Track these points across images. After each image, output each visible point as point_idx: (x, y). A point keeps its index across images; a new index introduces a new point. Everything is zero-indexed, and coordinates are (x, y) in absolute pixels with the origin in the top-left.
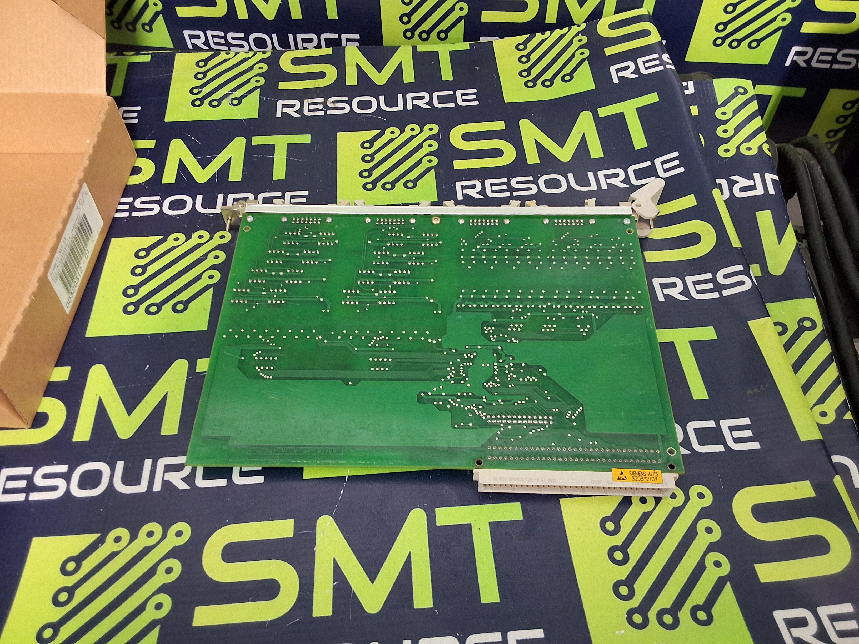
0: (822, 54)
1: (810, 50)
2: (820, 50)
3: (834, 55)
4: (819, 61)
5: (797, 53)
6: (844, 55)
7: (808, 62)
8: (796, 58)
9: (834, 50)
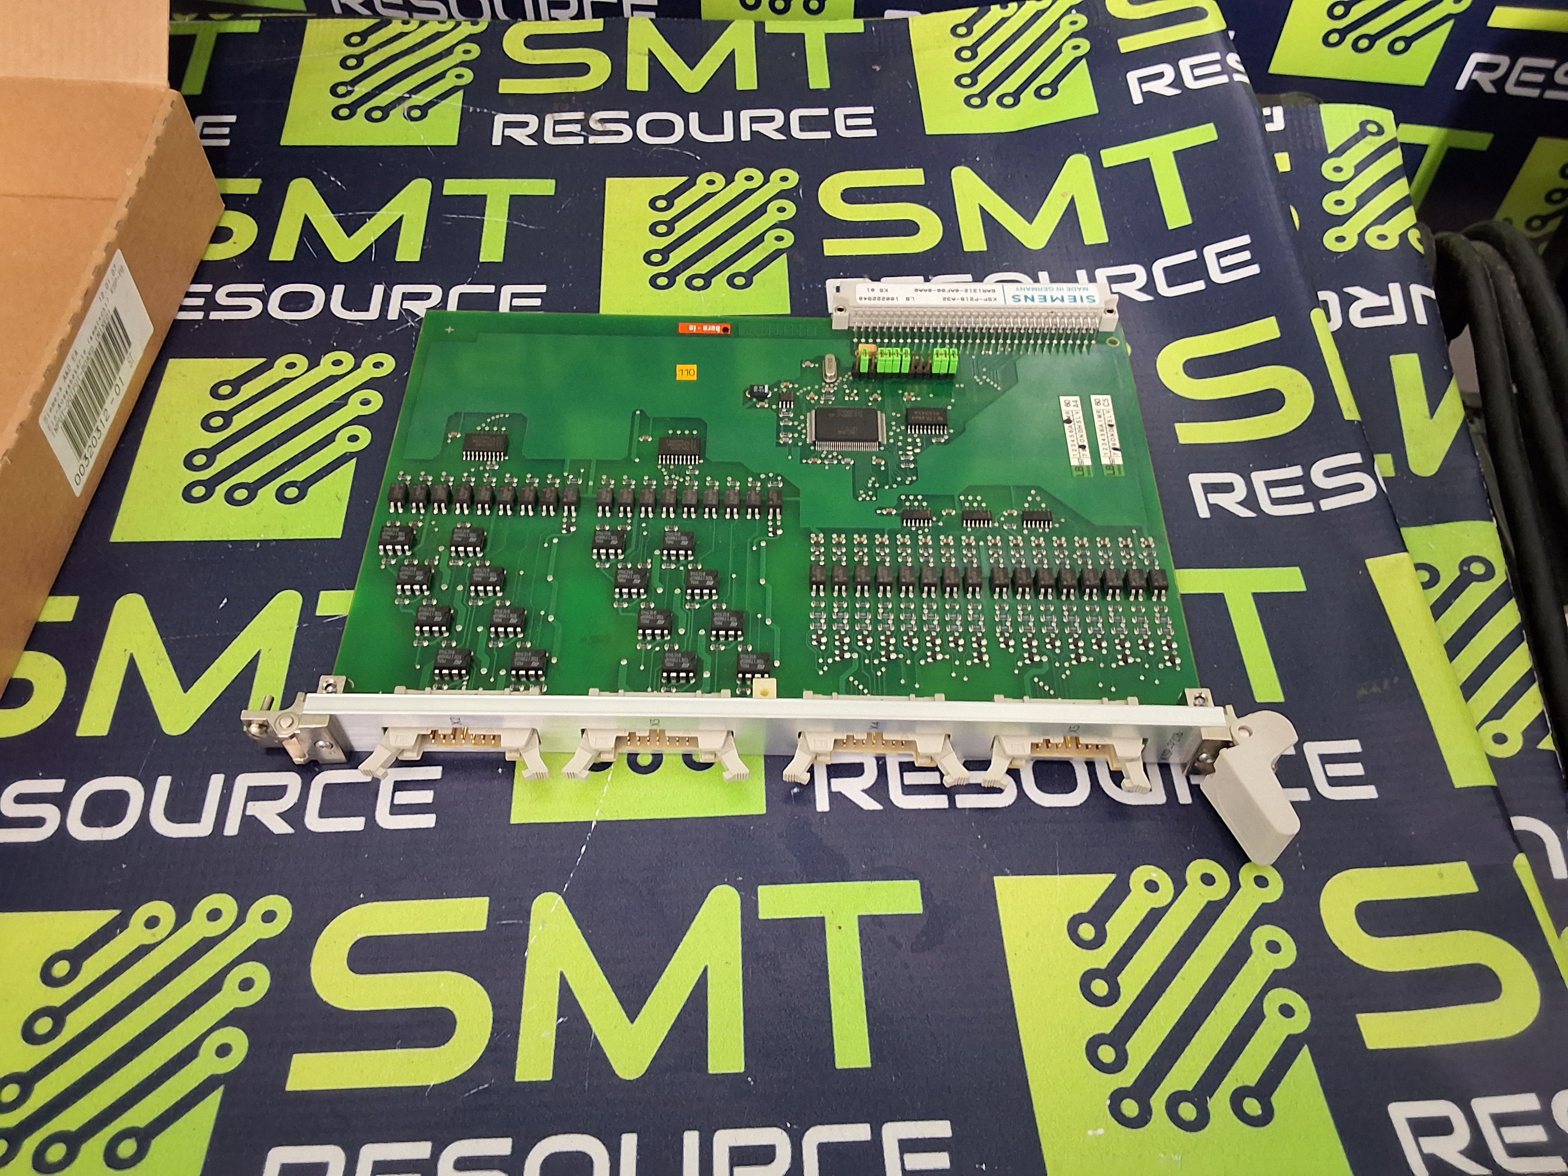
0: (1527, 69)
1: (1504, 61)
2: (1523, 61)
3: (1550, 73)
4: (1519, 83)
5: (1481, 67)
7: (1500, 83)
8: (1476, 75)
9: (1550, 63)
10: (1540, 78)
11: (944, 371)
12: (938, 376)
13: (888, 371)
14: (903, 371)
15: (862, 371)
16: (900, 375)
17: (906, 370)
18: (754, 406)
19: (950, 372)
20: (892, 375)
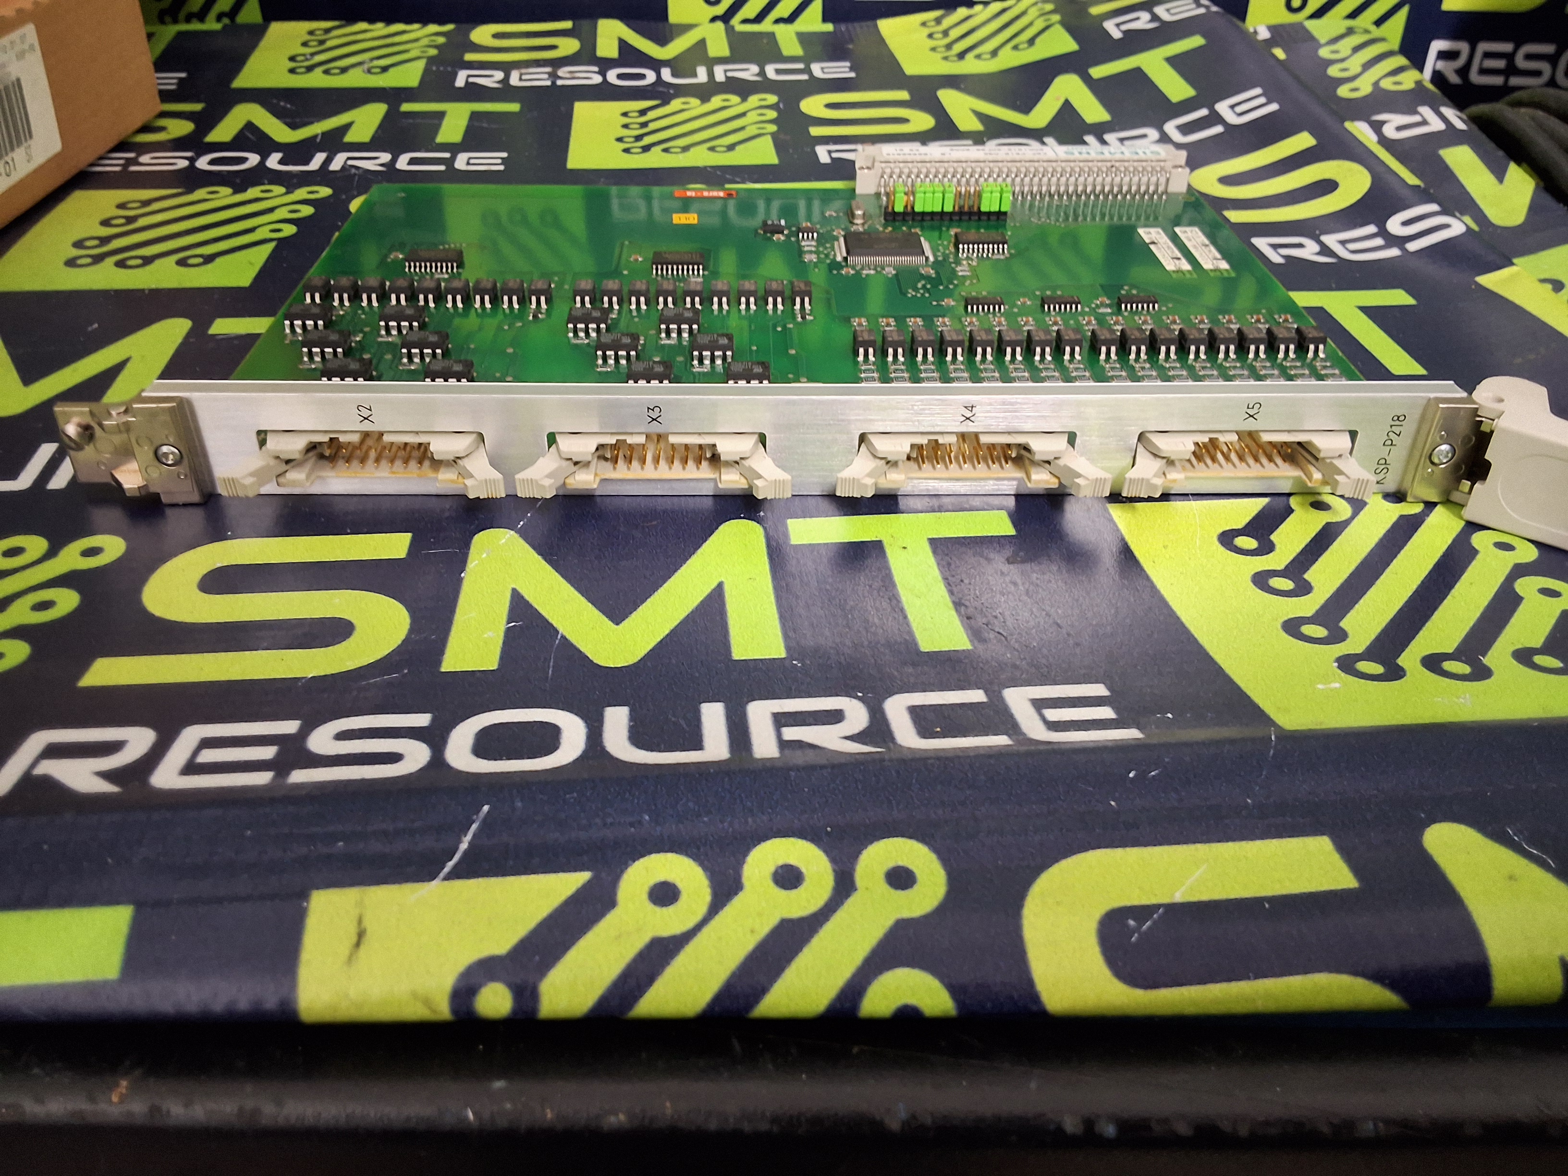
0: (1487, 55)
1: (1464, 47)
2: (1483, 47)
3: (1509, 57)
4: (1483, 71)
5: (1443, 55)
6: (1529, 57)
7: (1463, 72)
8: (1440, 65)
9: (1507, 47)
10: (1501, 64)
11: (995, 208)
12: (989, 214)
13: (928, 209)
14: (945, 210)
15: (897, 209)
16: (942, 214)
17: (948, 208)
18: (770, 239)
19: (1003, 209)
20: (932, 214)
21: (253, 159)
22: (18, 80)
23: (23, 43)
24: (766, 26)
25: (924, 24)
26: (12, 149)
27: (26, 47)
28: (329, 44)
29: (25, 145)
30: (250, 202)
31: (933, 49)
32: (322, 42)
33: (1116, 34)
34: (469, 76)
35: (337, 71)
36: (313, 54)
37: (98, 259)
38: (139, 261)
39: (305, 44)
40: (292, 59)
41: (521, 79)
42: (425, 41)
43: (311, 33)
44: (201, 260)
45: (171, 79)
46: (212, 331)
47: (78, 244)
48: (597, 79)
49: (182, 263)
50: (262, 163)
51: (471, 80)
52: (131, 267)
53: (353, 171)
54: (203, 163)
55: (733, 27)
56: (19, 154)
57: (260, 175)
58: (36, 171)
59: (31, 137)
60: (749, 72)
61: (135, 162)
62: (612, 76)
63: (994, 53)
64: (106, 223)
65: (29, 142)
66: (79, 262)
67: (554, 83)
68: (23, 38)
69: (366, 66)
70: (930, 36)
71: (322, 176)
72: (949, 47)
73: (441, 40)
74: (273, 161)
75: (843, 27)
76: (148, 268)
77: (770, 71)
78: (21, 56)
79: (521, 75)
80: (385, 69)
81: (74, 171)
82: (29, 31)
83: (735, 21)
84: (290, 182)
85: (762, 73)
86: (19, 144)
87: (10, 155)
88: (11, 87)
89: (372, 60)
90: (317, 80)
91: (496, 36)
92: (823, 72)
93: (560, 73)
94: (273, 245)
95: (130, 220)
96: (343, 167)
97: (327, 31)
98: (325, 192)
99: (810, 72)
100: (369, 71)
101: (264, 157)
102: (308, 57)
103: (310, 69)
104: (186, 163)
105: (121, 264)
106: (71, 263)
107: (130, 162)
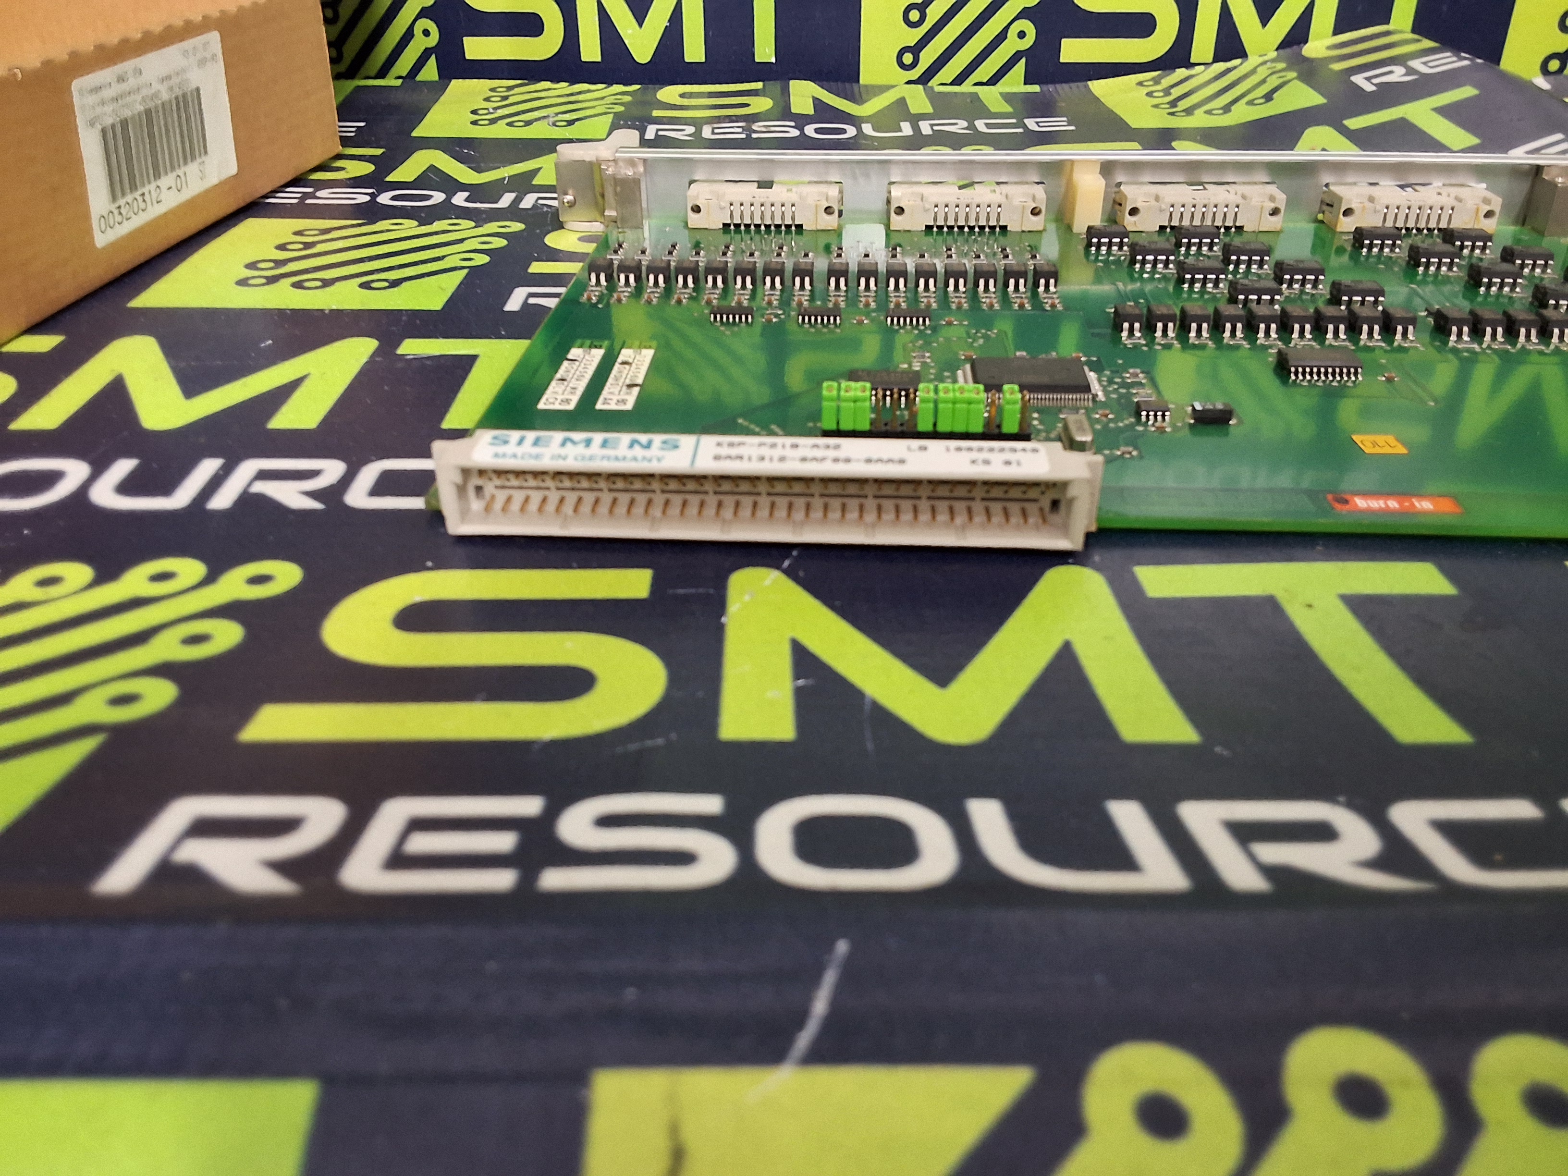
21: (438, 197)
22: (198, 90)
23: (205, 50)
24: (967, 87)
25: (1140, 84)
26: (186, 163)
27: (209, 56)
28: (511, 100)
29: (199, 160)
30: (436, 233)
31: (1156, 106)
32: (505, 98)
33: (1369, 87)
34: (658, 130)
35: (522, 124)
36: (495, 109)
37: (272, 280)
38: (319, 284)
39: (487, 99)
40: (474, 112)
41: (713, 133)
42: (612, 99)
43: (493, 90)
44: (386, 284)
45: (351, 127)
46: (400, 351)
47: (252, 266)
48: (795, 133)
49: (366, 286)
50: (448, 200)
51: (660, 133)
52: (309, 288)
53: (545, 209)
54: (385, 199)
55: (932, 88)
56: (192, 169)
57: (445, 211)
58: (207, 192)
59: (206, 153)
60: (959, 126)
61: (312, 196)
62: (810, 130)
63: (1227, 109)
64: (282, 247)
65: (204, 158)
66: (252, 282)
67: (749, 136)
68: (206, 45)
69: (551, 120)
70: (1150, 94)
71: (513, 212)
72: (1174, 103)
73: (628, 98)
74: (459, 199)
75: (1051, 88)
76: (328, 289)
77: (980, 125)
78: (202, 63)
79: (713, 129)
80: (571, 123)
81: (249, 200)
82: (214, 38)
83: (933, 83)
84: (479, 218)
85: (972, 126)
86: (193, 158)
87: (183, 169)
88: (189, 94)
89: (557, 114)
90: (501, 131)
91: (682, 96)
92: (1039, 126)
93: (755, 127)
94: (465, 272)
95: (307, 246)
96: (534, 205)
97: (510, 88)
98: (517, 227)
99: (1025, 126)
100: (554, 124)
101: (450, 194)
102: (491, 111)
103: (493, 121)
104: (368, 198)
105: (298, 285)
106: (243, 282)
107: (306, 195)
